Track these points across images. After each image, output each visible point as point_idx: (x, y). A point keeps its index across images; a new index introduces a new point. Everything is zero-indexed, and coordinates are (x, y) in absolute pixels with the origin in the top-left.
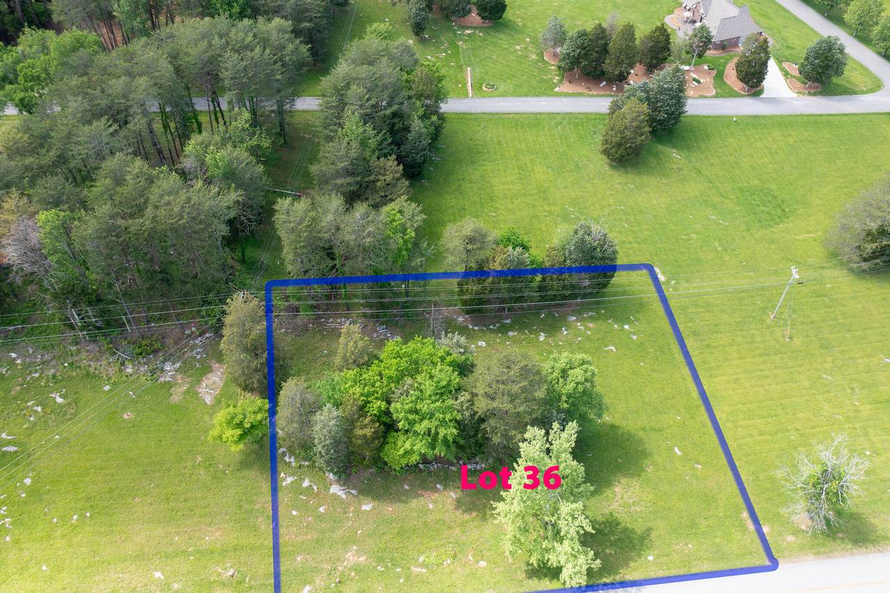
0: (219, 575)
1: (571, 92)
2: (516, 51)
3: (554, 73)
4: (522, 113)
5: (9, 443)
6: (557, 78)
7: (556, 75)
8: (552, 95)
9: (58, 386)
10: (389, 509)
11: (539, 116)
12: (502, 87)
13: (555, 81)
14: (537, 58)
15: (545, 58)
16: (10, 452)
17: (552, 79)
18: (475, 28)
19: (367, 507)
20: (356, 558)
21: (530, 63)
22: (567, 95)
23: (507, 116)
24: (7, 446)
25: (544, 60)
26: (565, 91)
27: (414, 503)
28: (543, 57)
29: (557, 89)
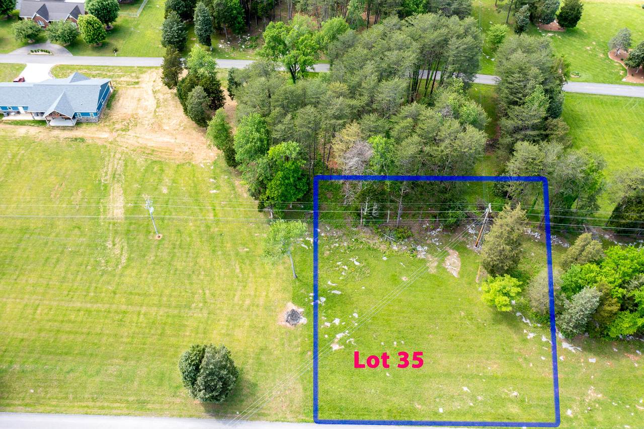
0: (508, 395)
1: (635, 82)
2: (587, 50)
3: (619, 68)
4: (605, 95)
5: (335, 288)
6: (622, 72)
7: (620, 69)
8: (622, 84)
9: (352, 253)
10: (608, 363)
11: (617, 98)
12: (584, 76)
13: (621, 74)
14: (604, 56)
15: (610, 57)
16: (337, 295)
17: (618, 72)
18: (555, 32)
19: (593, 360)
20: (595, 395)
21: (600, 60)
22: (633, 85)
23: (594, 96)
24: (334, 290)
25: (609, 58)
26: (630, 82)
27: (624, 361)
28: (608, 56)
29: (624, 80)
